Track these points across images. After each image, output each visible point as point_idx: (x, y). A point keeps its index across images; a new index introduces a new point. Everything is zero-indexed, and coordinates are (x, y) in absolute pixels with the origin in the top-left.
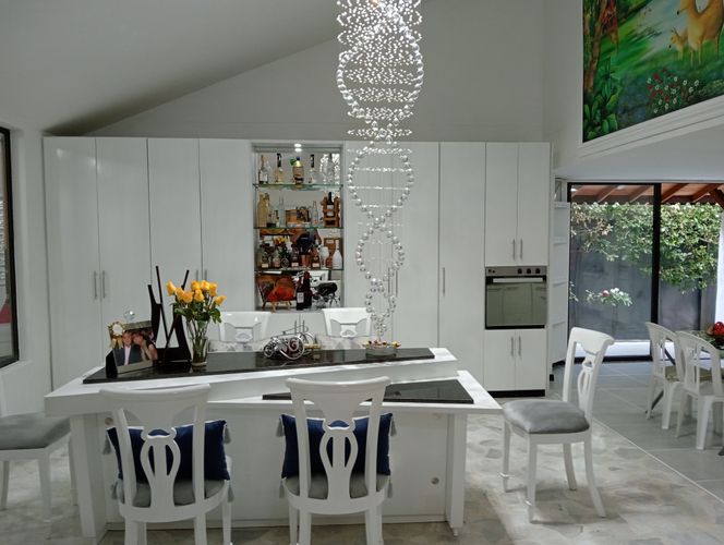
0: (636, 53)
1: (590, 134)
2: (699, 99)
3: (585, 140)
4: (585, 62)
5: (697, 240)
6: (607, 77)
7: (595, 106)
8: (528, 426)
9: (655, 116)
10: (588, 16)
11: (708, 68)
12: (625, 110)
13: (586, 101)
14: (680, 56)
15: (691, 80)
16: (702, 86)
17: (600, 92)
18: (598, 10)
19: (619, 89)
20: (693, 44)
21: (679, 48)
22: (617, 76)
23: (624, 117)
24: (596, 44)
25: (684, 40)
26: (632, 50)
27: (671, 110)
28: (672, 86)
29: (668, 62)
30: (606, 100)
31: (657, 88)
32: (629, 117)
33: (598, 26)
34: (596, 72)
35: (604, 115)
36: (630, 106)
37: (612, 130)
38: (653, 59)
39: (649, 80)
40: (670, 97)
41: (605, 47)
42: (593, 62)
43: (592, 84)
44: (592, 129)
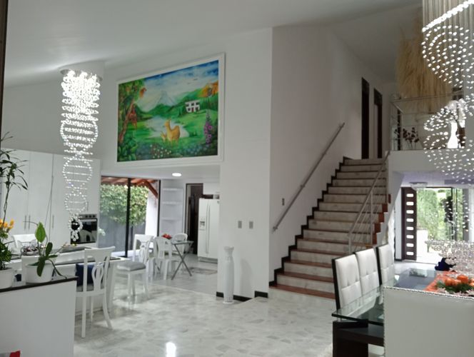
0: (146, 134)
1: (121, 159)
2: (171, 157)
3: (118, 161)
4: (119, 129)
5: (134, 203)
6: (131, 139)
7: (124, 149)
8: (129, 269)
9: (153, 159)
10: (121, 112)
11: (175, 148)
12: (140, 154)
13: (119, 145)
14: (164, 141)
15: (168, 150)
16: (172, 153)
17: (127, 144)
18: (127, 112)
19: (137, 146)
20: (169, 139)
21: (164, 138)
22: (137, 140)
23: (140, 156)
24: (125, 125)
25: (166, 136)
26: (144, 132)
27: (160, 158)
28: (161, 150)
29: (160, 142)
30: (130, 148)
31: (155, 149)
32: (141, 156)
33: (126, 118)
34: (124, 136)
35: (129, 153)
36: (142, 152)
37: (133, 160)
38: (153, 139)
39: (151, 146)
40: (159, 154)
41: (130, 127)
42: (123, 131)
43: (122, 139)
44: (122, 157)
